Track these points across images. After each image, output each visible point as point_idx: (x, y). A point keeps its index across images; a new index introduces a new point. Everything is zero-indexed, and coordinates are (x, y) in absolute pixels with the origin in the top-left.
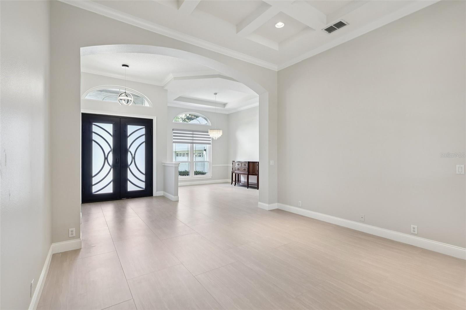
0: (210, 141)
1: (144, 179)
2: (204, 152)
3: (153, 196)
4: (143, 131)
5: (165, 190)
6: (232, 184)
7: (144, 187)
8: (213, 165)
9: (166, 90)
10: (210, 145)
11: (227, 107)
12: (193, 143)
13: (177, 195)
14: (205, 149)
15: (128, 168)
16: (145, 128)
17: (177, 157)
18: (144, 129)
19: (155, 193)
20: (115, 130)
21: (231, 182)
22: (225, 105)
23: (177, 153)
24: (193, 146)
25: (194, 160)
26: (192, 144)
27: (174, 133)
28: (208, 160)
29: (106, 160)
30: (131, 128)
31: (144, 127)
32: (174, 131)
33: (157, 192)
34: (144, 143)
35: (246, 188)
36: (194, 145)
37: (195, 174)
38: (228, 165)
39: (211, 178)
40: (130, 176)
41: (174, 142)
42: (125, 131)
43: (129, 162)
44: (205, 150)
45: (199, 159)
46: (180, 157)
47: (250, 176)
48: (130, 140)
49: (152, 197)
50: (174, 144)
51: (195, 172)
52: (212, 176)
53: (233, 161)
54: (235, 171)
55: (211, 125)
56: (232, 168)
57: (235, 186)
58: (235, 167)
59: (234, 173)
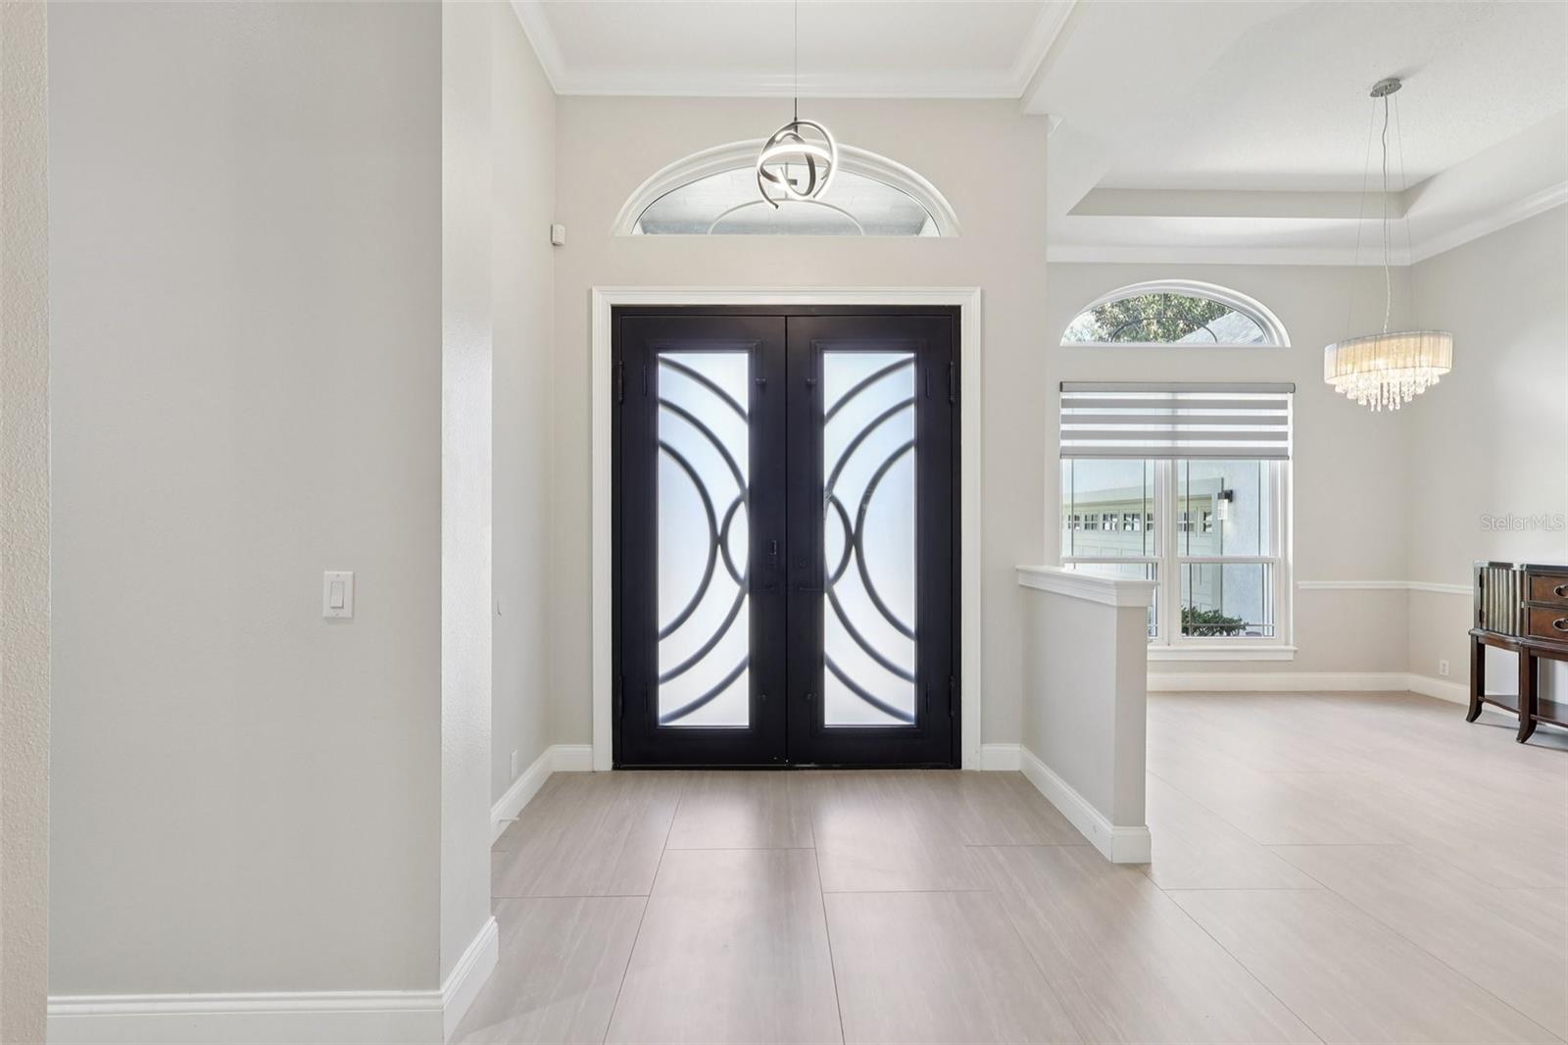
0: (1283, 436)
1: (910, 666)
2: (1222, 506)
3: (960, 767)
4: (904, 384)
5: (1032, 735)
6: (1471, 720)
7: (909, 708)
8: (1304, 584)
9: (1042, 118)
10: (1279, 463)
11: (1424, 208)
12: (1172, 454)
13: (1140, 822)
14: (1227, 489)
15: (826, 596)
16: (918, 361)
18: (911, 369)
19: (974, 751)
20: (760, 387)
21: (1466, 702)
22: (1405, 195)
24: (1174, 467)
25: (1181, 552)
26: (1170, 461)
27: (1066, 403)
28: (1265, 552)
29: (719, 547)
30: (840, 370)
31: (912, 355)
32: (1065, 396)
33: (987, 747)
34: (912, 453)
36: (1181, 463)
37: (1185, 630)
38: (1413, 585)
40: (835, 644)
41: (1065, 453)
42: (812, 387)
43: (832, 566)
44: (1229, 496)
46: (1089, 532)
48: (835, 437)
49: (956, 771)
50: (1066, 463)
52: (1294, 645)
53: (1492, 565)
54: (1514, 635)
55: (1288, 344)
56: (1481, 611)
57: (1523, 742)
58: (1522, 610)
59: (1503, 644)
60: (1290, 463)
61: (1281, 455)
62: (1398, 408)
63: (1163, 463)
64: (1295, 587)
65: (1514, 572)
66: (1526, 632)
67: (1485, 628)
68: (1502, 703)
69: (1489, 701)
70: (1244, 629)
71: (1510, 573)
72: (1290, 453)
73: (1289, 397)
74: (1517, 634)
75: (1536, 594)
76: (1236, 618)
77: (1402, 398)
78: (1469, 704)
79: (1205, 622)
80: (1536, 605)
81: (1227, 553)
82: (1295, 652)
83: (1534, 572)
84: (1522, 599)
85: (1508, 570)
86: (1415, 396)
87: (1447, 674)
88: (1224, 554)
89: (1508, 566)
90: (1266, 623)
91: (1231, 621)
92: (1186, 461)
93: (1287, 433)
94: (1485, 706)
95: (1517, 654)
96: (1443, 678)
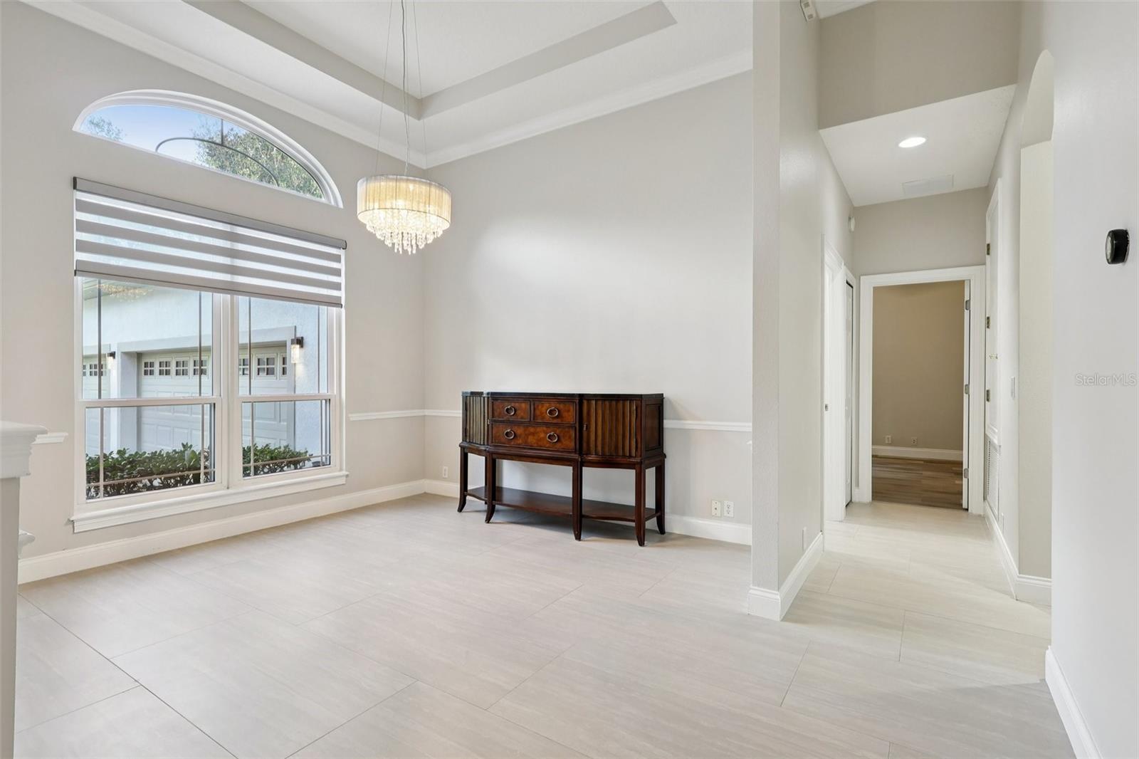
0: (337, 286)
2: (295, 351)
6: (460, 509)
8: (355, 417)
10: (334, 310)
12: (231, 289)
14: (299, 335)
17: (149, 376)
21: (458, 496)
22: (422, 101)
23: (149, 360)
24: (234, 308)
25: (243, 392)
26: (229, 296)
27: (81, 206)
28: (323, 391)
32: (81, 196)
35: (569, 537)
36: (242, 300)
37: (246, 471)
38: (427, 412)
39: (343, 481)
41: (82, 270)
44: (300, 342)
45: (263, 386)
46: (164, 377)
47: (587, 472)
51: (246, 453)
52: (346, 471)
53: (473, 393)
54: (484, 445)
55: (341, 205)
56: (466, 429)
57: (488, 522)
58: (488, 425)
59: (479, 452)
60: (343, 310)
61: (336, 303)
62: (414, 252)
63: (220, 297)
64: (347, 418)
65: (484, 398)
66: (490, 442)
67: (468, 440)
68: (477, 495)
69: (470, 495)
70: (309, 460)
71: (482, 398)
72: (343, 302)
73: (341, 252)
74: (486, 443)
75: (496, 414)
76: (303, 451)
77: (417, 246)
78: (459, 497)
79: (272, 459)
80: (495, 421)
81: (298, 392)
82: (347, 476)
83: (495, 397)
84: (488, 418)
85: (481, 397)
86: (426, 245)
87: (446, 476)
88: (297, 392)
89: (481, 393)
90: (324, 453)
91: (299, 454)
92: (248, 298)
93: (340, 284)
94: (468, 498)
95: (484, 458)
96: (444, 479)
